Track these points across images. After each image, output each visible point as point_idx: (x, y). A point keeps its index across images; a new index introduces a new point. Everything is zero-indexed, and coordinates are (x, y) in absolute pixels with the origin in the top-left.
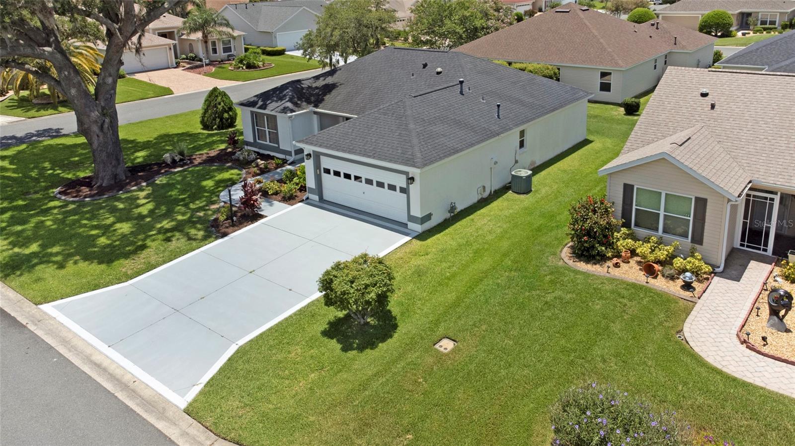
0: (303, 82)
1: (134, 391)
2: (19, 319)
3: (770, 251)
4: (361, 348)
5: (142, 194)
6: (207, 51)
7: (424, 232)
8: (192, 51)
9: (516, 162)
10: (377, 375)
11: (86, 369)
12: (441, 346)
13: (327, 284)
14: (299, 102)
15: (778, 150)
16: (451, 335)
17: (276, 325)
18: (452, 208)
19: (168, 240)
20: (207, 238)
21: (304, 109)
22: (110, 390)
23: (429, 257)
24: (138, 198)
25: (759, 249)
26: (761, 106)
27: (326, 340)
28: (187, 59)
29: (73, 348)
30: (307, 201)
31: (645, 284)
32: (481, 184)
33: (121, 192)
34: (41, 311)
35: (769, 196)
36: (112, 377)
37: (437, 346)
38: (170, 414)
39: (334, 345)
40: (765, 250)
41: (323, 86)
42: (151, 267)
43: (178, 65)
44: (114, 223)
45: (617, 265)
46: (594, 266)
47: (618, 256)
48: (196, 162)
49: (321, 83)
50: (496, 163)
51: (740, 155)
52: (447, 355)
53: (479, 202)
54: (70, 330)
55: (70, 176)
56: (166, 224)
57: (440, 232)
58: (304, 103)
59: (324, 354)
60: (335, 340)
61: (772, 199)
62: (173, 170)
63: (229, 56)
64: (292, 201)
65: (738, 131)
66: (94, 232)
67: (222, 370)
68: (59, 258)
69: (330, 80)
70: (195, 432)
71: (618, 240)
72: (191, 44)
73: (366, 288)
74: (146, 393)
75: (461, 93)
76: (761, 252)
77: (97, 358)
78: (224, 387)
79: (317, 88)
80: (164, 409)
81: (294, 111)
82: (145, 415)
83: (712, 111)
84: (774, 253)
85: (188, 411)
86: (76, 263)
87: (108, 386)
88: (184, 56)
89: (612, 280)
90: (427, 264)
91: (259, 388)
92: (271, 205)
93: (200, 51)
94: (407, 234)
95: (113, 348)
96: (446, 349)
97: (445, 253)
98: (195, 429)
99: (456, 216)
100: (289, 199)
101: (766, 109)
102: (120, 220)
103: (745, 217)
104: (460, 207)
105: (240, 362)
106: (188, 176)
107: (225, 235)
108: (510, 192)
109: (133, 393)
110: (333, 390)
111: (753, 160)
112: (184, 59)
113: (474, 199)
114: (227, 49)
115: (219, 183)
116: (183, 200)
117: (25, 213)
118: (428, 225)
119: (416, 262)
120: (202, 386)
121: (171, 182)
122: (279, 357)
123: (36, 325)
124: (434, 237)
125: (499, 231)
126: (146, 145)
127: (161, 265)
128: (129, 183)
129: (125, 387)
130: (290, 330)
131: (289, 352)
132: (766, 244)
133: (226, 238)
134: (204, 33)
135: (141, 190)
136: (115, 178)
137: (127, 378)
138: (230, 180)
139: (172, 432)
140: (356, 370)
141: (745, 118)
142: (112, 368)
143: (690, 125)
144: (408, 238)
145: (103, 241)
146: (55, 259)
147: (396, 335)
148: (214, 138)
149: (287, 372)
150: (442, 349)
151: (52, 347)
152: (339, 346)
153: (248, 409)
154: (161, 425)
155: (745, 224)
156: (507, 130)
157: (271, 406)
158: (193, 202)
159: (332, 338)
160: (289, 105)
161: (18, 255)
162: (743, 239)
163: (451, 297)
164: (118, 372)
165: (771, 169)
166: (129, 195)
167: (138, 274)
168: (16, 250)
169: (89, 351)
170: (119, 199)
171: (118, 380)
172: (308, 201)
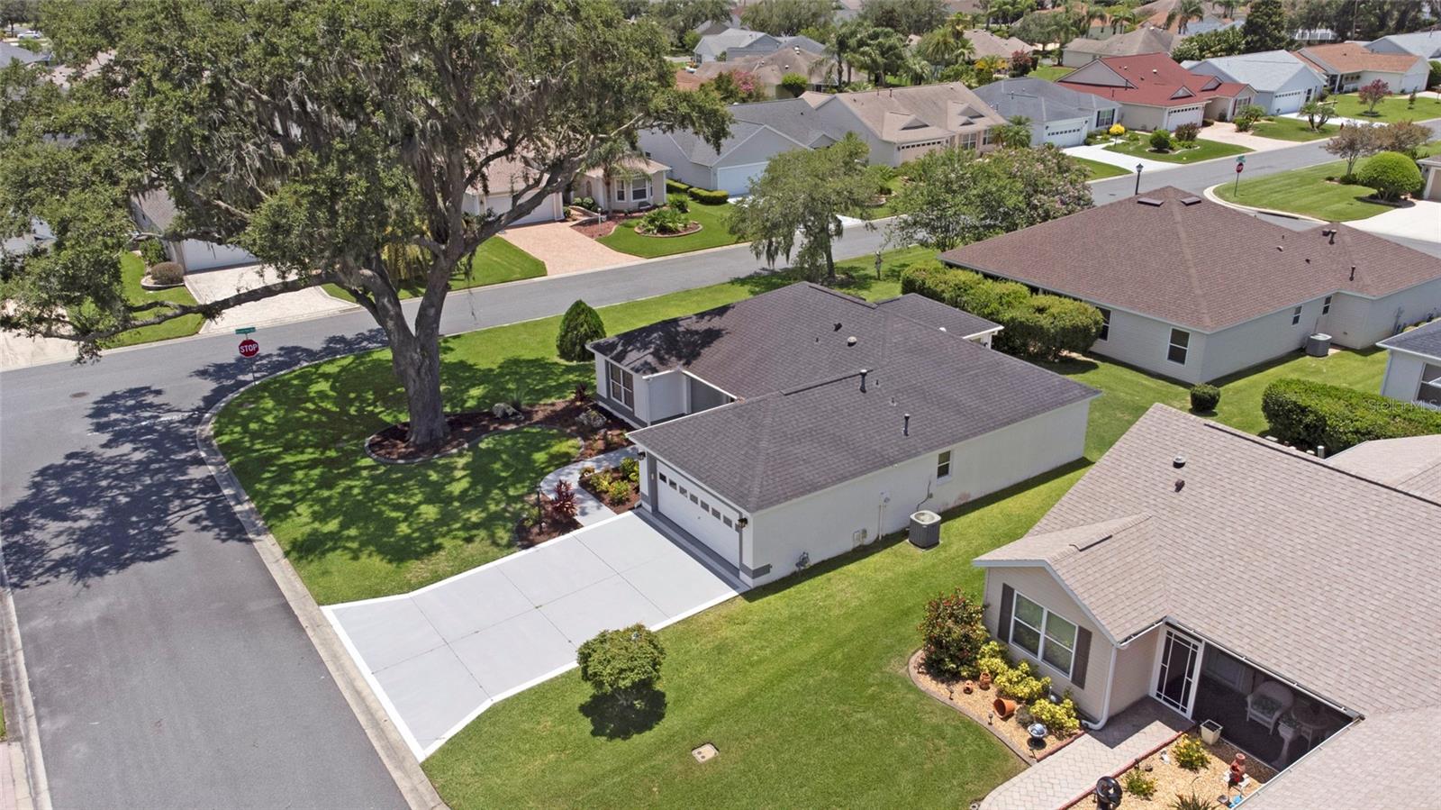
0: (681, 323)
1: (382, 730)
2: (301, 619)
3: (1189, 714)
4: (612, 737)
5: (461, 462)
6: (609, 197)
7: (757, 588)
8: (589, 194)
9: (930, 496)
10: (614, 771)
11: (347, 695)
12: (700, 753)
13: (585, 657)
14: (667, 357)
15: (1225, 579)
16: (717, 741)
17: (539, 685)
18: (803, 560)
19: (469, 540)
20: (510, 546)
21: (670, 368)
22: (362, 723)
23: (744, 628)
24: (455, 468)
25: (1178, 707)
26: (1242, 502)
27: (580, 715)
28: (582, 206)
29: (340, 667)
30: (637, 510)
31: (986, 725)
32: (860, 528)
33: (436, 456)
34: (321, 613)
35: (1193, 642)
36: (368, 711)
37: (695, 752)
38: (407, 765)
39: (587, 724)
40: (1184, 711)
41: (706, 331)
42: (437, 578)
43: (567, 217)
44: (420, 503)
45: (968, 691)
46: (940, 685)
47: (975, 678)
48: (537, 418)
49: (703, 325)
50: (887, 500)
51: (1175, 574)
52: (699, 765)
53: (855, 550)
54: (342, 645)
55: (388, 419)
56: (475, 516)
57: (777, 592)
58: (673, 359)
59: (571, 734)
60: (589, 719)
61: (1195, 647)
62: (503, 427)
63: (641, 204)
64: (621, 507)
65: (1191, 535)
66: (394, 514)
67: (467, 728)
68: (355, 545)
69: (716, 323)
70: (425, 791)
71: (983, 656)
72: (589, 182)
73: (620, 673)
74: (393, 736)
75: (863, 390)
76: (1179, 711)
77: (360, 685)
78: (462, 748)
79: (697, 332)
80: (404, 758)
81: (657, 371)
82: (385, 760)
83: (1176, 494)
84: (1193, 717)
85: (426, 766)
86: (370, 555)
87: (362, 719)
88: (578, 200)
89: (949, 710)
90: (737, 638)
91: (495, 759)
92: (598, 508)
93: (600, 194)
94: (734, 587)
95: (376, 677)
96: (703, 757)
97: (766, 626)
98: (425, 787)
99: (806, 572)
100: (618, 504)
101: (1246, 508)
102: (428, 501)
103: (1165, 661)
104: (813, 560)
105: (487, 724)
106: (521, 440)
107: (531, 544)
108: (907, 541)
109: (382, 734)
110: (563, 779)
111: (1187, 585)
112: (578, 204)
113: (848, 545)
114: (639, 194)
115: (553, 457)
116: (505, 479)
117: (336, 472)
118: (764, 580)
119: (727, 632)
120: (443, 742)
121: (498, 448)
122: (526, 726)
123: (314, 630)
124: (765, 599)
125: (855, 603)
126: (485, 377)
127: (448, 577)
128: (448, 443)
129: (376, 724)
130: (549, 696)
131: (539, 723)
132: (1185, 703)
133: (531, 550)
134: (605, 170)
135: (460, 455)
136: (431, 435)
137: (380, 714)
138: (567, 455)
139: (403, 785)
140: (596, 761)
141: (1212, 516)
142: (370, 700)
143: (1136, 511)
144: (734, 593)
145: (403, 529)
146: (349, 545)
147: (656, 728)
148: (571, 376)
149: (527, 746)
150: (699, 757)
151: (322, 662)
152: (592, 728)
153: (476, 779)
154: (396, 775)
155: (1163, 669)
156: (909, 457)
157: (498, 781)
158: (513, 485)
159: (587, 716)
160: (650, 359)
161: (316, 530)
162: (1160, 689)
163: (741, 691)
164: (374, 706)
165: (1202, 605)
166: (447, 461)
167: (421, 585)
168: (316, 525)
169: (353, 674)
170: (434, 467)
171: (372, 714)
172: (640, 510)
